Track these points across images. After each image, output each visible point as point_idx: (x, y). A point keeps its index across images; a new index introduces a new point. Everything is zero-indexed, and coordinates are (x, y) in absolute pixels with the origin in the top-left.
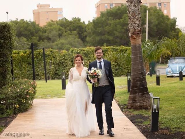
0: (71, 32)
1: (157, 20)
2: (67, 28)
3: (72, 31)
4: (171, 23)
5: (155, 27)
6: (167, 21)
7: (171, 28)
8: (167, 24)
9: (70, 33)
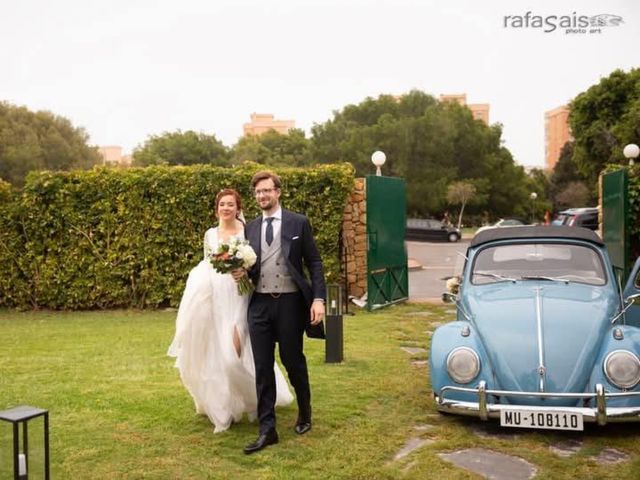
0: (283, 158)
1: (458, 126)
2: (277, 149)
3: (286, 156)
4: (489, 136)
5: (452, 144)
6: (479, 131)
7: (489, 147)
8: (480, 138)
9: (280, 159)
